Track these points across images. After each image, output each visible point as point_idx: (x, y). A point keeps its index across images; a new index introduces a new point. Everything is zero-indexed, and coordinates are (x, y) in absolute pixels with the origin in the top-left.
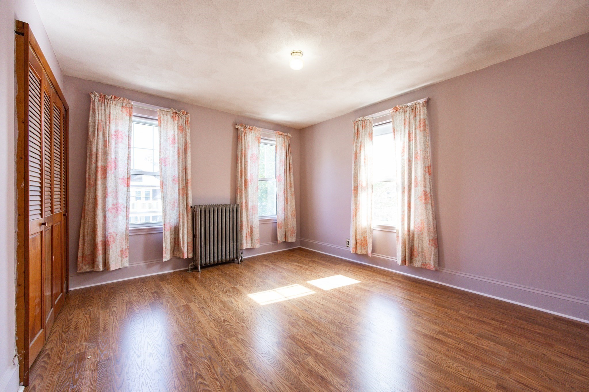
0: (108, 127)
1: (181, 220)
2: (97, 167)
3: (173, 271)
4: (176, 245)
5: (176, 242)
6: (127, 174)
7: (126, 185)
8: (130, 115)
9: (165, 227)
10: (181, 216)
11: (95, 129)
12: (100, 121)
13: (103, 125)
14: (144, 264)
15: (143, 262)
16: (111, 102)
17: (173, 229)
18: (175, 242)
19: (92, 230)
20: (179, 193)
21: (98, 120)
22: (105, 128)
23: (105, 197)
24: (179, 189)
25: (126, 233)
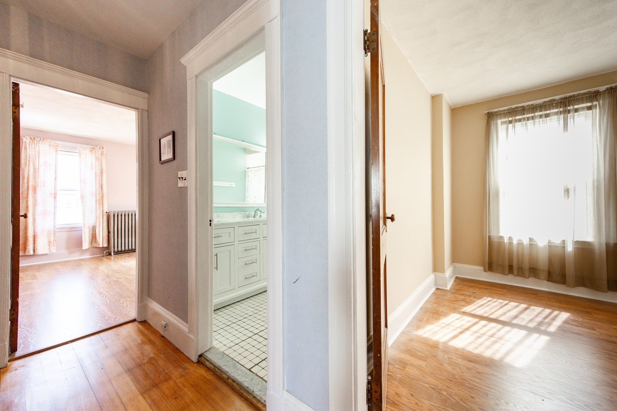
0: (37, 160)
1: (98, 221)
2: (28, 186)
3: (91, 257)
4: (94, 239)
5: (94, 237)
6: (55, 190)
7: (53, 198)
8: (56, 151)
9: (84, 226)
10: (98, 219)
11: (26, 160)
12: (31, 155)
13: (33, 158)
14: (67, 251)
15: (66, 250)
16: (40, 142)
17: (91, 227)
18: (93, 237)
19: (24, 228)
20: (96, 203)
21: (29, 155)
22: (35, 160)
23: (35, 205)
24: (96, 200)
25: (54, 230)
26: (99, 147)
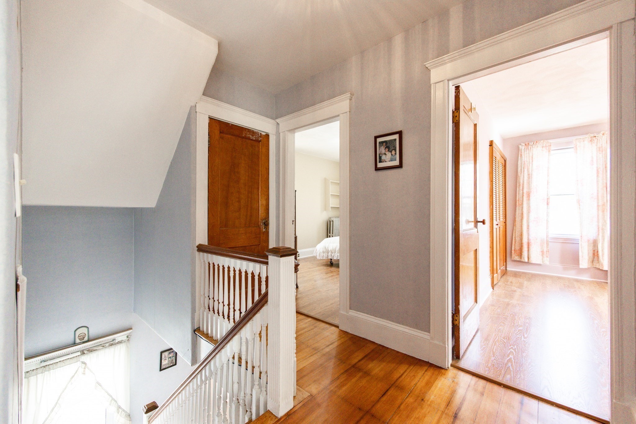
0: (531, 165)
1: (601, 234)
2: (523, 193)
3: (592, 279)
4: (596, 257)
5: (596, 254)
6: (547, 195)
7: (546, 203)
8: (549, 151)
9: (581, 239)
10: (601, 231)
11: (522, 168)
12: (525, 162)
13: (528, 164)
14: (562, 266)
15: (560, 264)
16: (534, 146)
17: (591, 241)
18: (594, 254)
19: (520, 234)
20: (598, 210)
22: (529, 166)
23: (529, 212)
24: (598, 206)
25: (547, 239)
26: (602, 133)
